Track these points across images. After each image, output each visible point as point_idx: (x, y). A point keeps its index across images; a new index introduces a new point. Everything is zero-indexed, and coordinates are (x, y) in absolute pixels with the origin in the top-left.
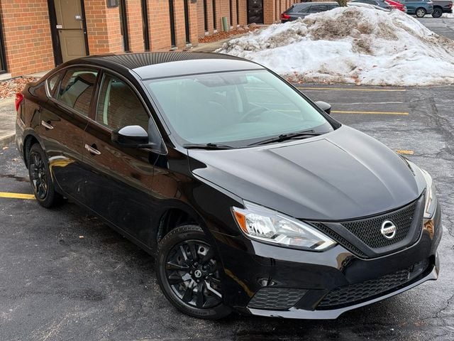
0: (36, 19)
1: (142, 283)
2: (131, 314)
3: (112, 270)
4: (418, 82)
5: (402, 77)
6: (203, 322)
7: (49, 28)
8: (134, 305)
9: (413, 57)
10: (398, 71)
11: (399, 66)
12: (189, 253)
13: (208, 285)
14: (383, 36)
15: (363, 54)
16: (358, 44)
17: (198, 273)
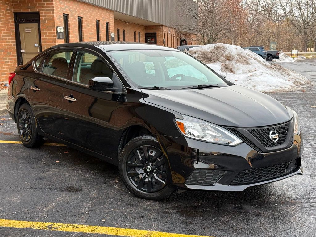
0: (7, 45)
1: (105, 183)
2: (102, 198)
3: (83, 177)
4: (265, 90)
5: (254, 86)
6: (152, 201)
7: (16, 52)
8: (103, 193)
9: (260, 75)
10: (252, 83)
11: (252, 80)
12: (143, 155)
13: (155, 175)
14: (241, 62)
15: (228, 73)
16: (224, 67)
17: (149, 168)
